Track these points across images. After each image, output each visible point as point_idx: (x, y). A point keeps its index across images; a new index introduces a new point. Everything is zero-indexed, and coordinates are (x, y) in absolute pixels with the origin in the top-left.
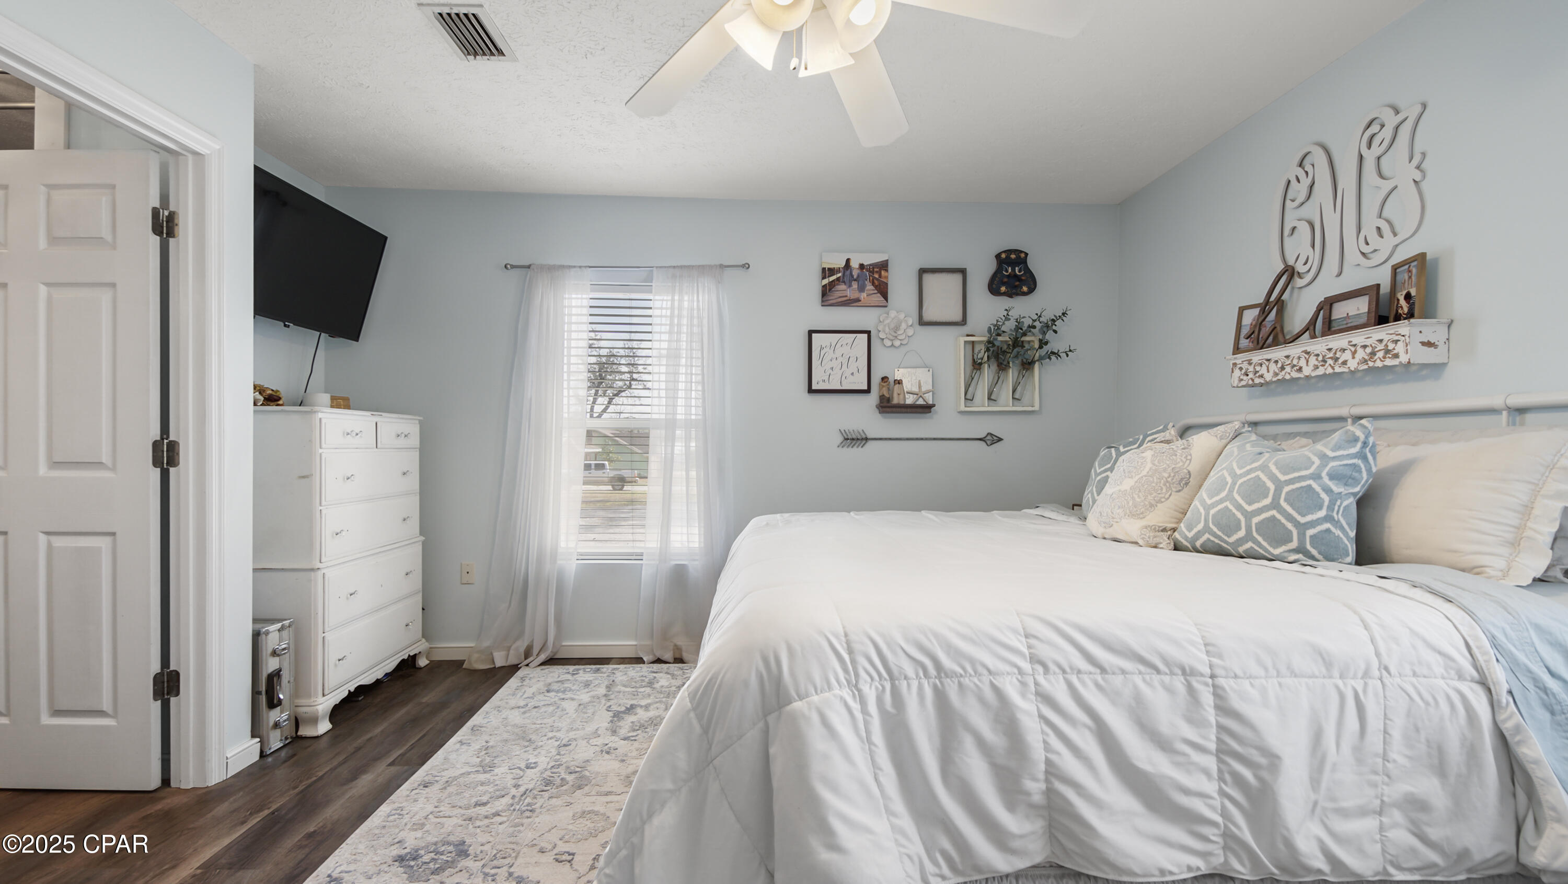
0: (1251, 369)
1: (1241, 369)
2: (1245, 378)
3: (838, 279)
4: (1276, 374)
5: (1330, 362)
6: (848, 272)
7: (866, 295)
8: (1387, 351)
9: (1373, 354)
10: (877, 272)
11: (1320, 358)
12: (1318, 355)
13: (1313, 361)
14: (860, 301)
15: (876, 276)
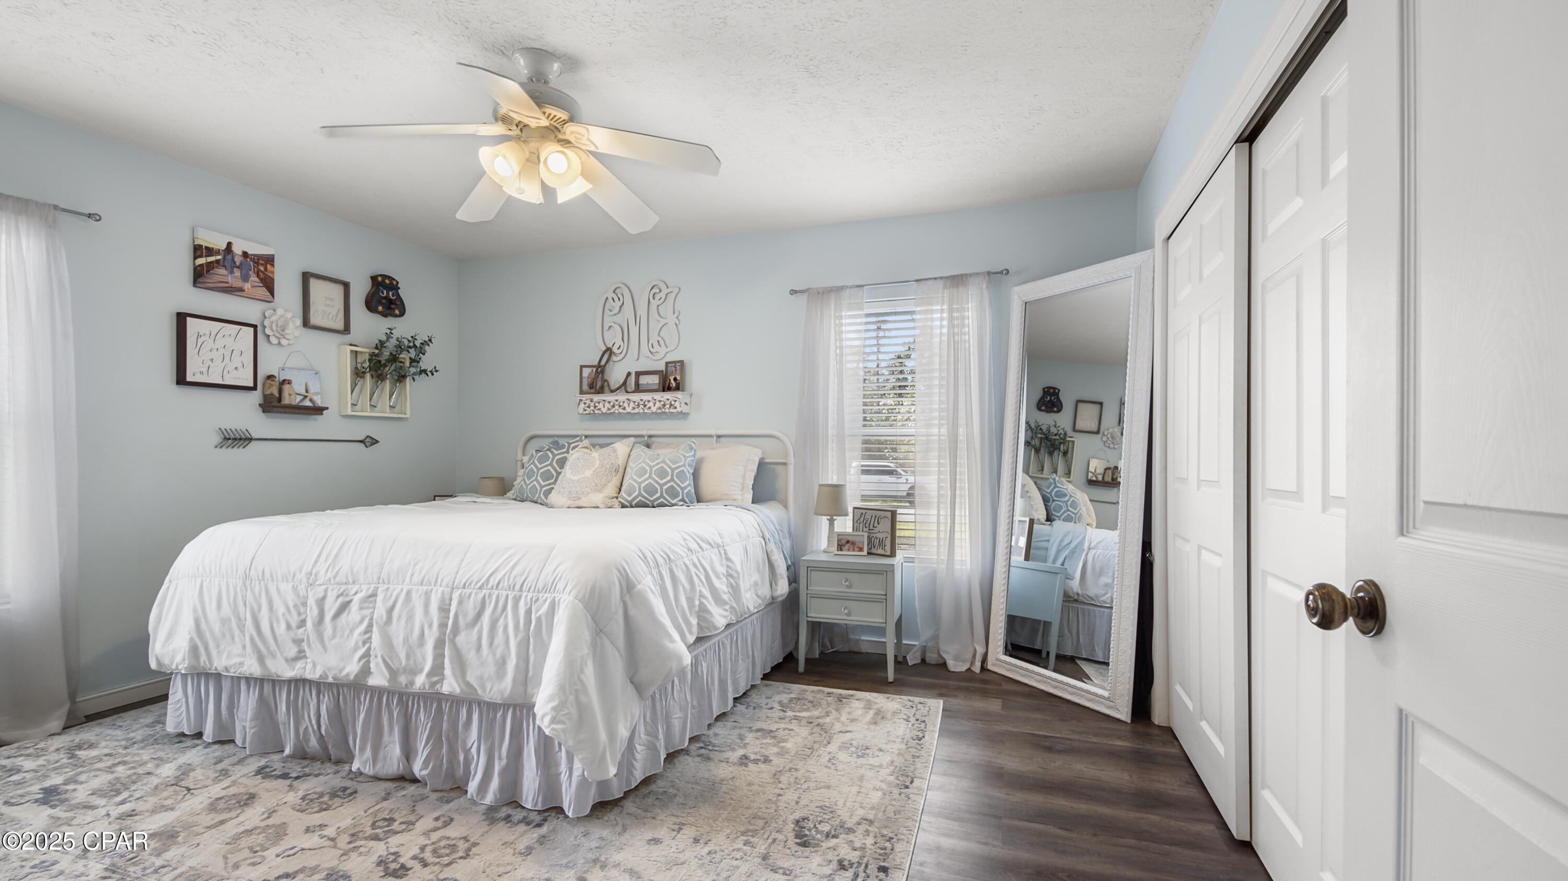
0: (592, 404)
1: (585, 403)
2: (588, 409)
3: (217, 261)
4: (609, 409)
5: (642, 406)
6: (229, 257)
7: (250, 286)
8: (671, 405)
9: (664, 405)
10: (262, 264)
11: (636, 404)
12: (635, 402)
13: (632, 404)
14: (244, 291)
15: (262, 269)
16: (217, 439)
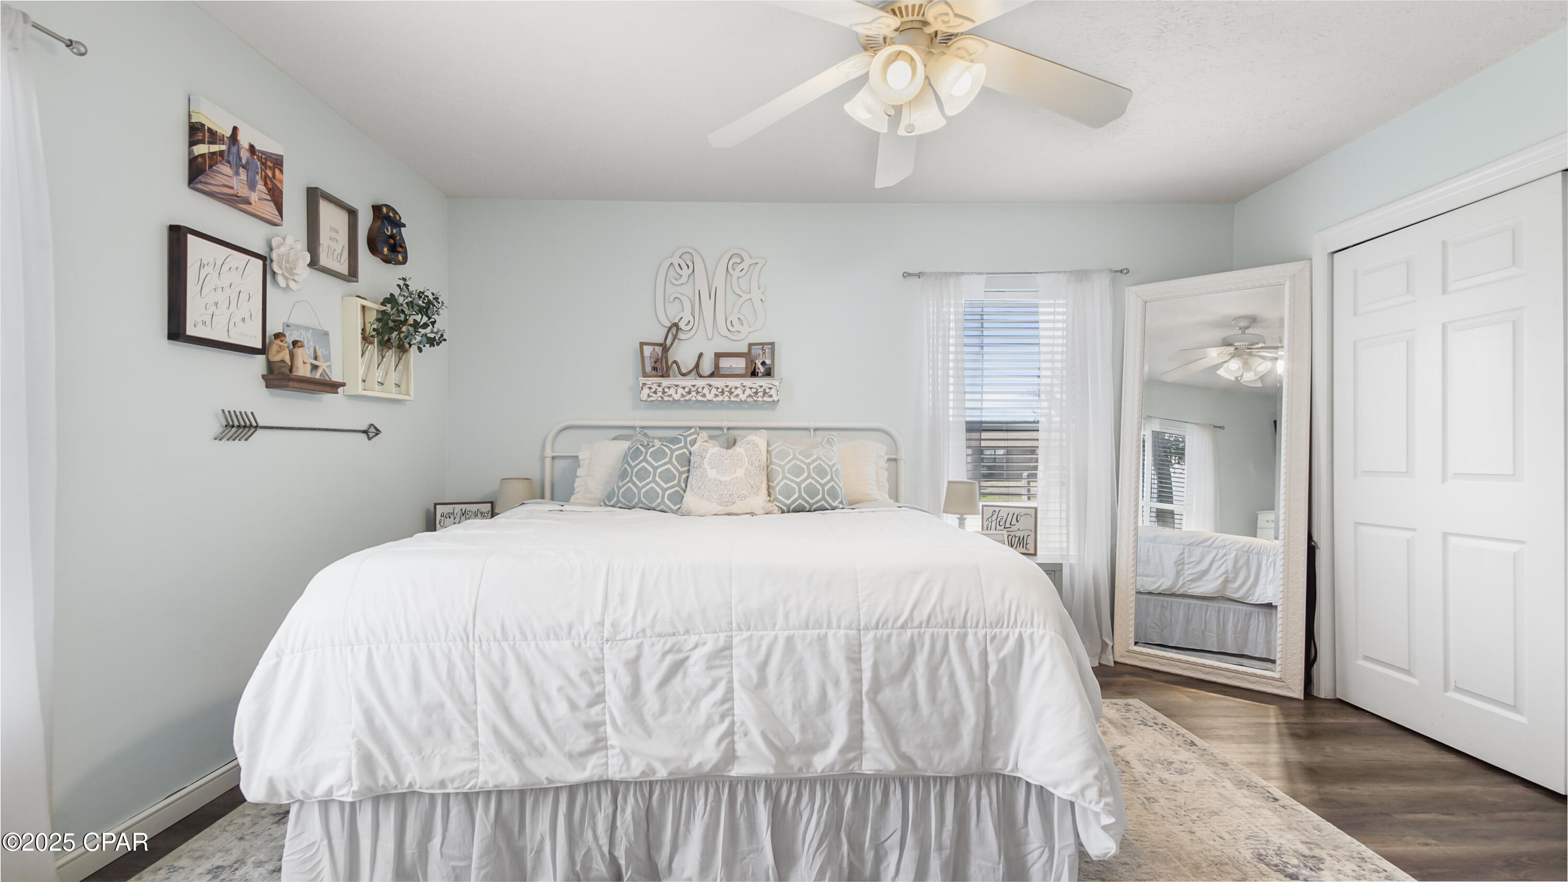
0: (660, 389)
1: (650, 388)
2: (654, 395)
3: (221, 153)
4: (683, 396)
5: (727, 393)
6: (234, 149)
7: (257, 197)
8: (765, 393)
9: (756, 393)
10: (270, 168)
11: (720, 390)
12: (718, 388)
13: (714, 391)
14: (250, 204)
15: (270, 174)
16: (215, 426)
